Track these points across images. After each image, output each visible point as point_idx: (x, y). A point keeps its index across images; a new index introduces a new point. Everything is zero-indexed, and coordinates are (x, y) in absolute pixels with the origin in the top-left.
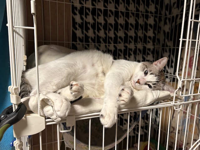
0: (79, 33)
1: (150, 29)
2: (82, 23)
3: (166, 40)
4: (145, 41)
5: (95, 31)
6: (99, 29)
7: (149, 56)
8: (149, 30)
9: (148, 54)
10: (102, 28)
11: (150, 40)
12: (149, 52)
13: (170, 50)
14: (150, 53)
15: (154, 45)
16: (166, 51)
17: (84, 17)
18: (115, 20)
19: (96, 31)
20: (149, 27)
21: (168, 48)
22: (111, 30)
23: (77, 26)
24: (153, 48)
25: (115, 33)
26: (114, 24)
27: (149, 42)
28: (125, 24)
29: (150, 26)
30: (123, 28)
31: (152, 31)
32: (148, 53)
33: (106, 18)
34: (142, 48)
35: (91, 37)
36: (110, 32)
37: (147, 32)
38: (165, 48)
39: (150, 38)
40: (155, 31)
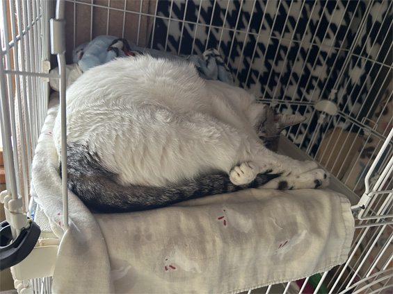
1: (341, 6)
3: (368, 40)
7: (319, 68)
8: (338, 8)
9: (319, 63)
11: (331, 34)
12: (321, 59)
13: (369, 64)
14: (324, 63)
15: (337, 45)
16: (359, 65)
21: (367, 59)
24: (334, 52)
27: (328, 37)
31: (344, 11)
32: (319, 61)
37: (330, 13)
38: (360, 57)
39: (333, 27)
40: (350, 14)
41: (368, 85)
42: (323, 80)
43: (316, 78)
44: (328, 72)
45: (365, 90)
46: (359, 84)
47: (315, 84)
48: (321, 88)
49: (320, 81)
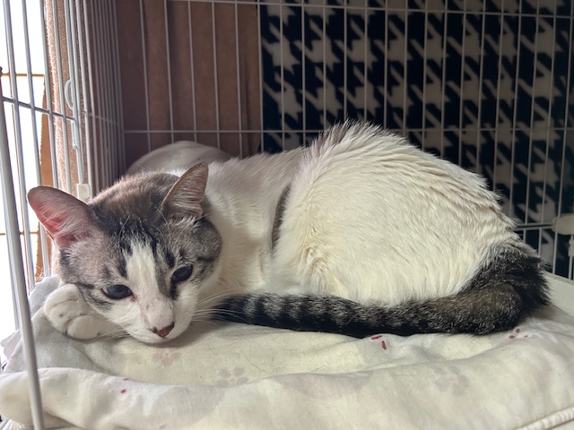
0: (286, 101)
1: (543, 69)
2: (297, 68)
4: (524, 116)
5: (341, 89)
6: (354, 84)
7: (538, 167)
8: (540, 75)
9: (537, 160)
10: (365, 80)
11: (542, 112)
12: (539, 152)
14: (546, 157)
17: (302, 45)
18: (411, 49)
19: (345, 90)
20: (537, 64)
22: (397, 84)
23: (281, 80)
24: (556, 137)
25: (411, 94)
26: (409, 62)
27: (538, 118)
28: (447, 59)
29: (544, 58)
30: (440, 76)
31: (549, 76)
32: (534, 155)
33: (378, 43)
34: (514, 139)
35: (328, 112)
36: (395, 89)
37: (530, 84)
39: (542, 102)
40: (563, 78)
42: (553, 185)
43: (540, 185)
44: (557, 170)
47: (542, 193)
48: (556, 199)
49: (549, 188)
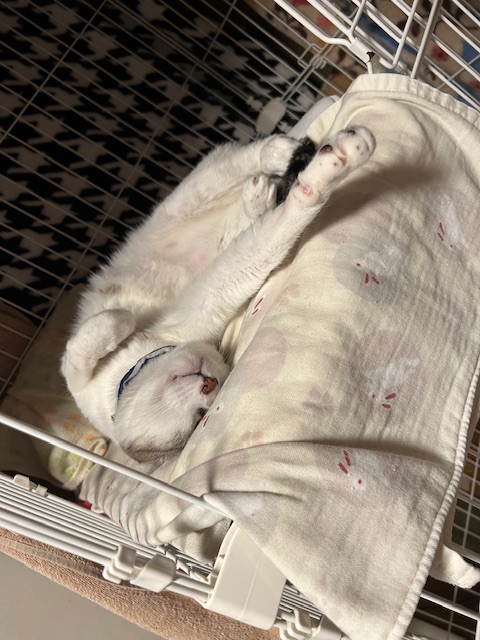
41: (252, 46)
45: (259, 53)
46: (246, 59)
